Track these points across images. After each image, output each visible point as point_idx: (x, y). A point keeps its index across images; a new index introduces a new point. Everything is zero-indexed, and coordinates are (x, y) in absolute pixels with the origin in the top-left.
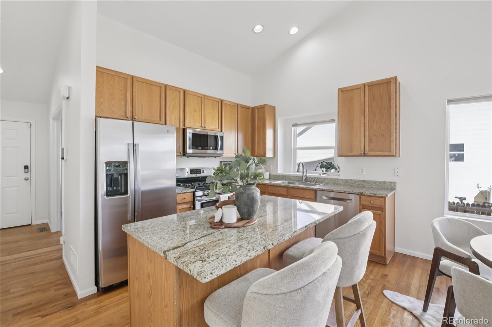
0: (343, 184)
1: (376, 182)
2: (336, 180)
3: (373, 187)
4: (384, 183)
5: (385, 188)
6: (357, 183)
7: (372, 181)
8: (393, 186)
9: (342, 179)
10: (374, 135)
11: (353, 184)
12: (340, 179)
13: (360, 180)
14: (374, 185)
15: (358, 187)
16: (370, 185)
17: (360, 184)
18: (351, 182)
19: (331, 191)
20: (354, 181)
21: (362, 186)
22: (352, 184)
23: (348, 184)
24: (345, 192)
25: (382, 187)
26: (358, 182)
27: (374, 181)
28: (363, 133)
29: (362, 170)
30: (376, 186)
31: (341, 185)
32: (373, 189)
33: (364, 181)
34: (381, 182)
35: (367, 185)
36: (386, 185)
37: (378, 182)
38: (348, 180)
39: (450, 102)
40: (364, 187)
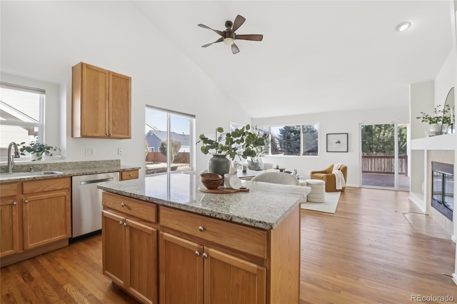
0: (72, 168)
1: (105, 161)
2: (63, 164)
3: (103, 166)
4: (112, 161)
5: (113, 166)
6: (88, 165)
7: (102, 161)
8: (119, 163)
9: (70, 163)
10: (116, 119)
11: (84, 166)
12: (68, 163)
13: (91, 161)
14: (104, 164)
15: (89, 168)
16: (100, 165)
17: (91, 165)
18: (81, 164)
19: (94, 173)
20: (85, 163)
21: (93, 166)
22: (82, 166)
23: (78, 166)
24: (110, 171)
25: (110, 165)
26: (89, 163)
27: (104, 161)
28: (107, 116)
29: (92, 151)
30: (106, 165)
31: (70, 169)
32: (103, 168)
33: (95, 161)
34: (110, 160)
35: (98, 165)
36: (113, 163)
37: (107, 161)
38: (78, 162)
39: (147, 106)
40: (95, 167)
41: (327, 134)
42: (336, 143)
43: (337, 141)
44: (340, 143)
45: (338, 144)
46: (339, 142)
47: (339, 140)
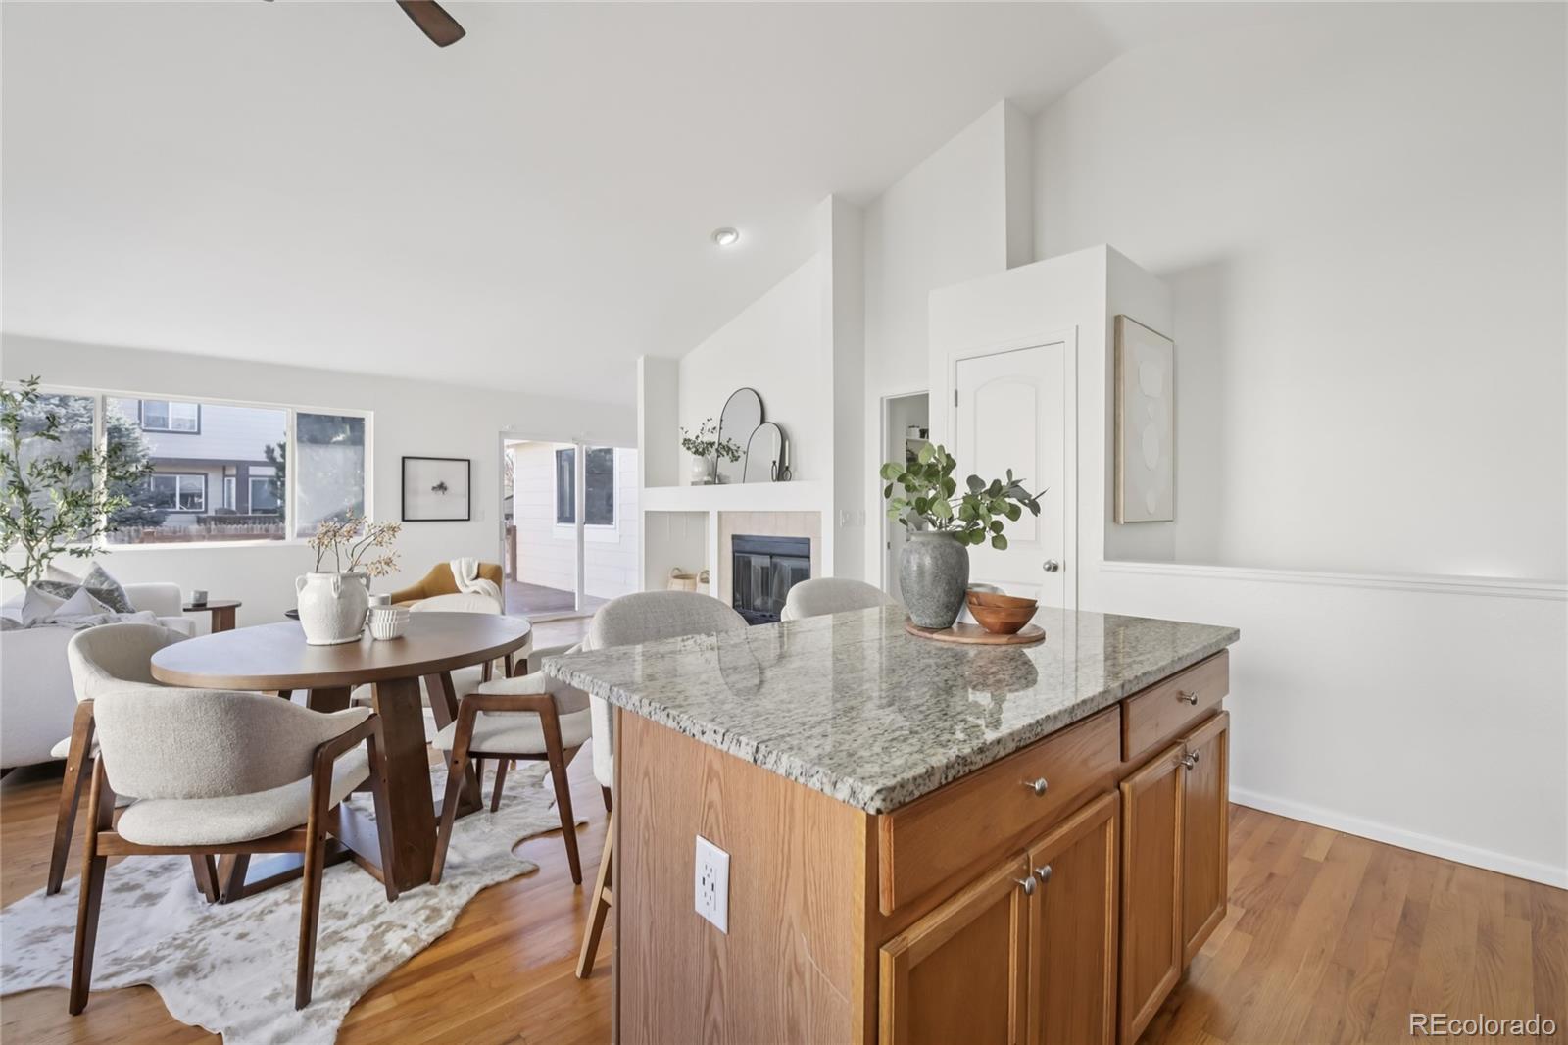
41: (404, 458)
42: (434, 488)
43: (436, 484)
44: (445, 489)
45: (440, 492)
46: (442, 487)
47: (444, 481)
